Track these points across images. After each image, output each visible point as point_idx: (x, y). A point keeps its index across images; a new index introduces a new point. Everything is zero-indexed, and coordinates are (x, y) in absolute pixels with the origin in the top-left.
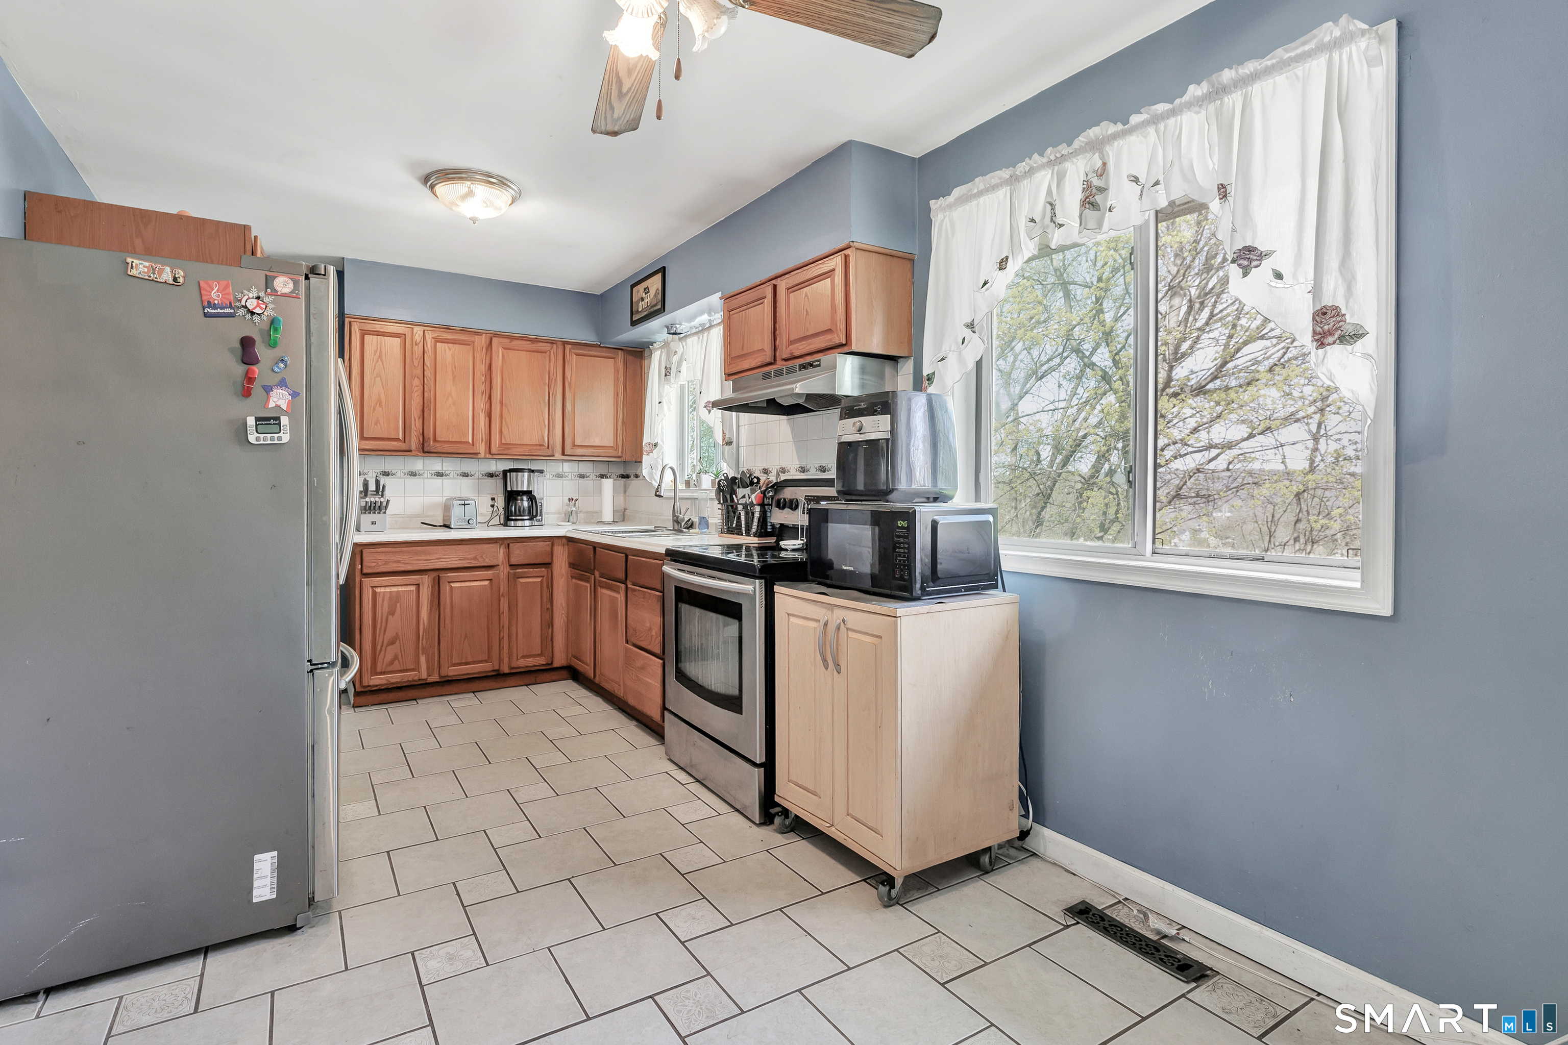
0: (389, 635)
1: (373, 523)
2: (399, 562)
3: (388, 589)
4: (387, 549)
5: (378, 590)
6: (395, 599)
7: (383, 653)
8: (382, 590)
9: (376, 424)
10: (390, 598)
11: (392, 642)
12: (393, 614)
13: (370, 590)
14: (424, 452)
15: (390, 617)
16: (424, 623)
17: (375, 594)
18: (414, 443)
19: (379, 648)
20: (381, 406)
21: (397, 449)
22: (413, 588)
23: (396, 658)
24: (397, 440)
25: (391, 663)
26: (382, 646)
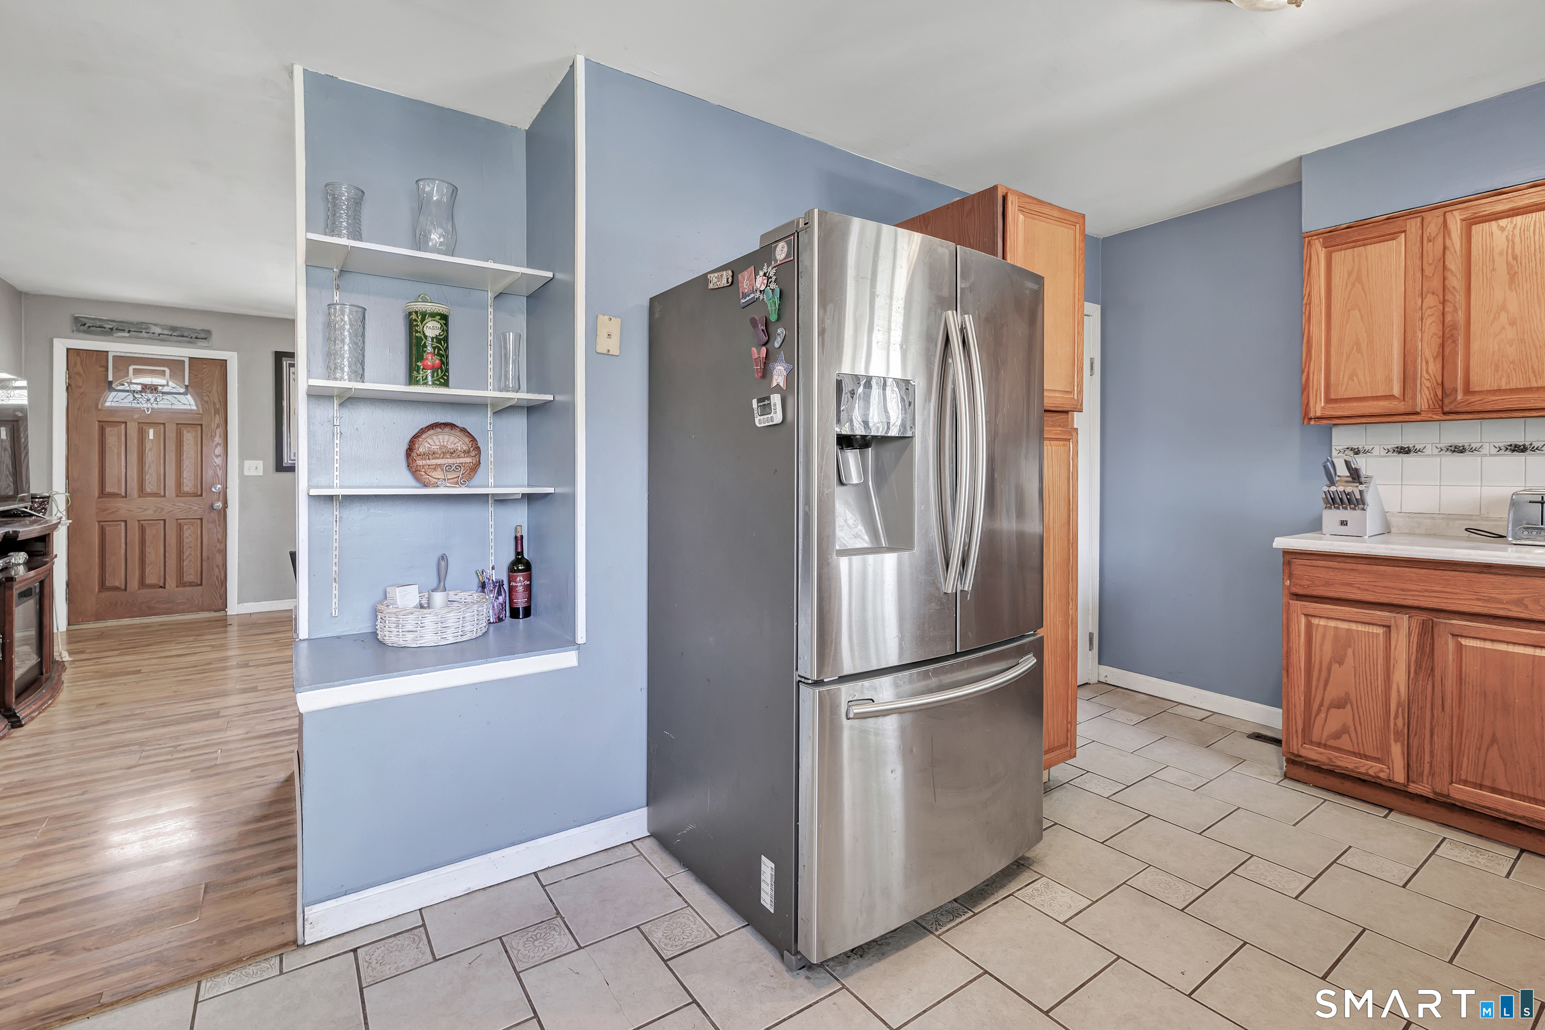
0: (1333, 693)
1: (1344, 523)
2: (1350, 585)
3: (1332, 624)
4: (1331, 564)
5: (1315, 621)
6: (1344, 642)
7: (1323, 715)
8: (1323, 622)
9: (1351, 378)
10: (1336, 638)
11: (1340, 704)
12: (1341, 663)
13: (1303, 620)
14: (1445, 413)
15: (1335, 666)
16: (1398, 692)
17: (1309, 626)
18: (1423, 400)
19: (1316, 706)
20: (1359, 351)
21: (1388, 412)
22: (1380, 631)
23: (1344, 730)
24: (1392, 397)
25: (1337, 736)
26: (1321, 705)
